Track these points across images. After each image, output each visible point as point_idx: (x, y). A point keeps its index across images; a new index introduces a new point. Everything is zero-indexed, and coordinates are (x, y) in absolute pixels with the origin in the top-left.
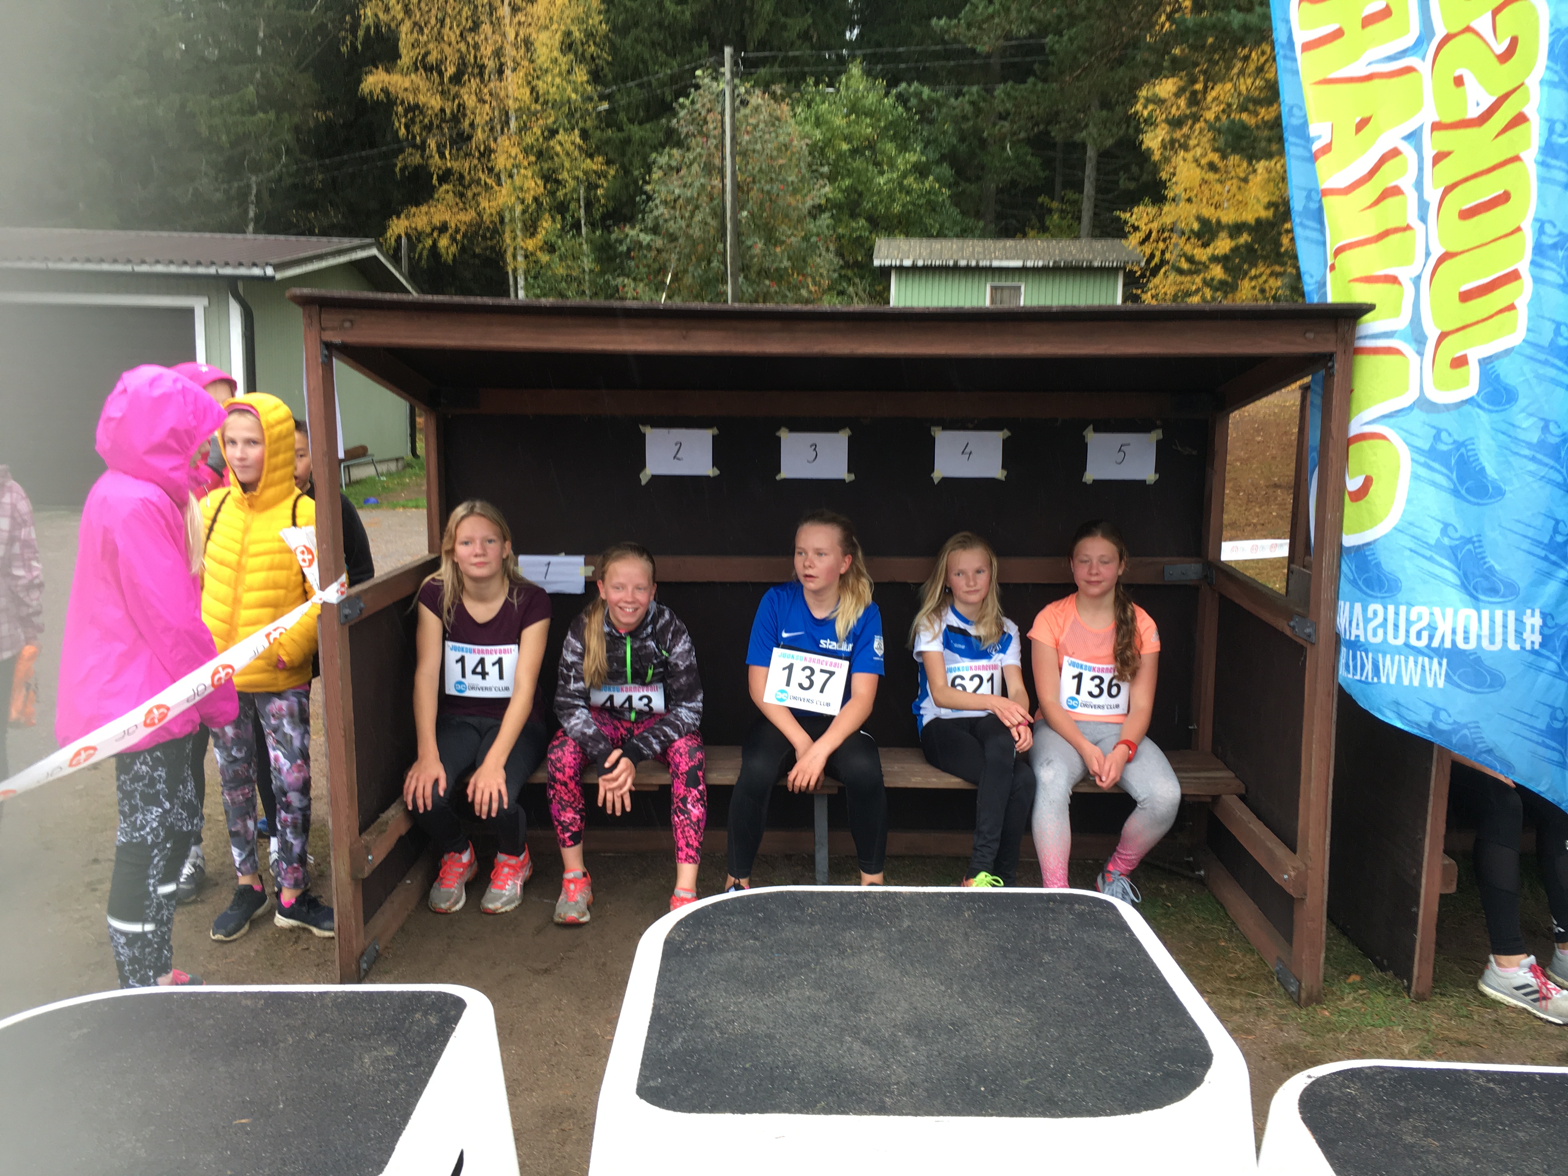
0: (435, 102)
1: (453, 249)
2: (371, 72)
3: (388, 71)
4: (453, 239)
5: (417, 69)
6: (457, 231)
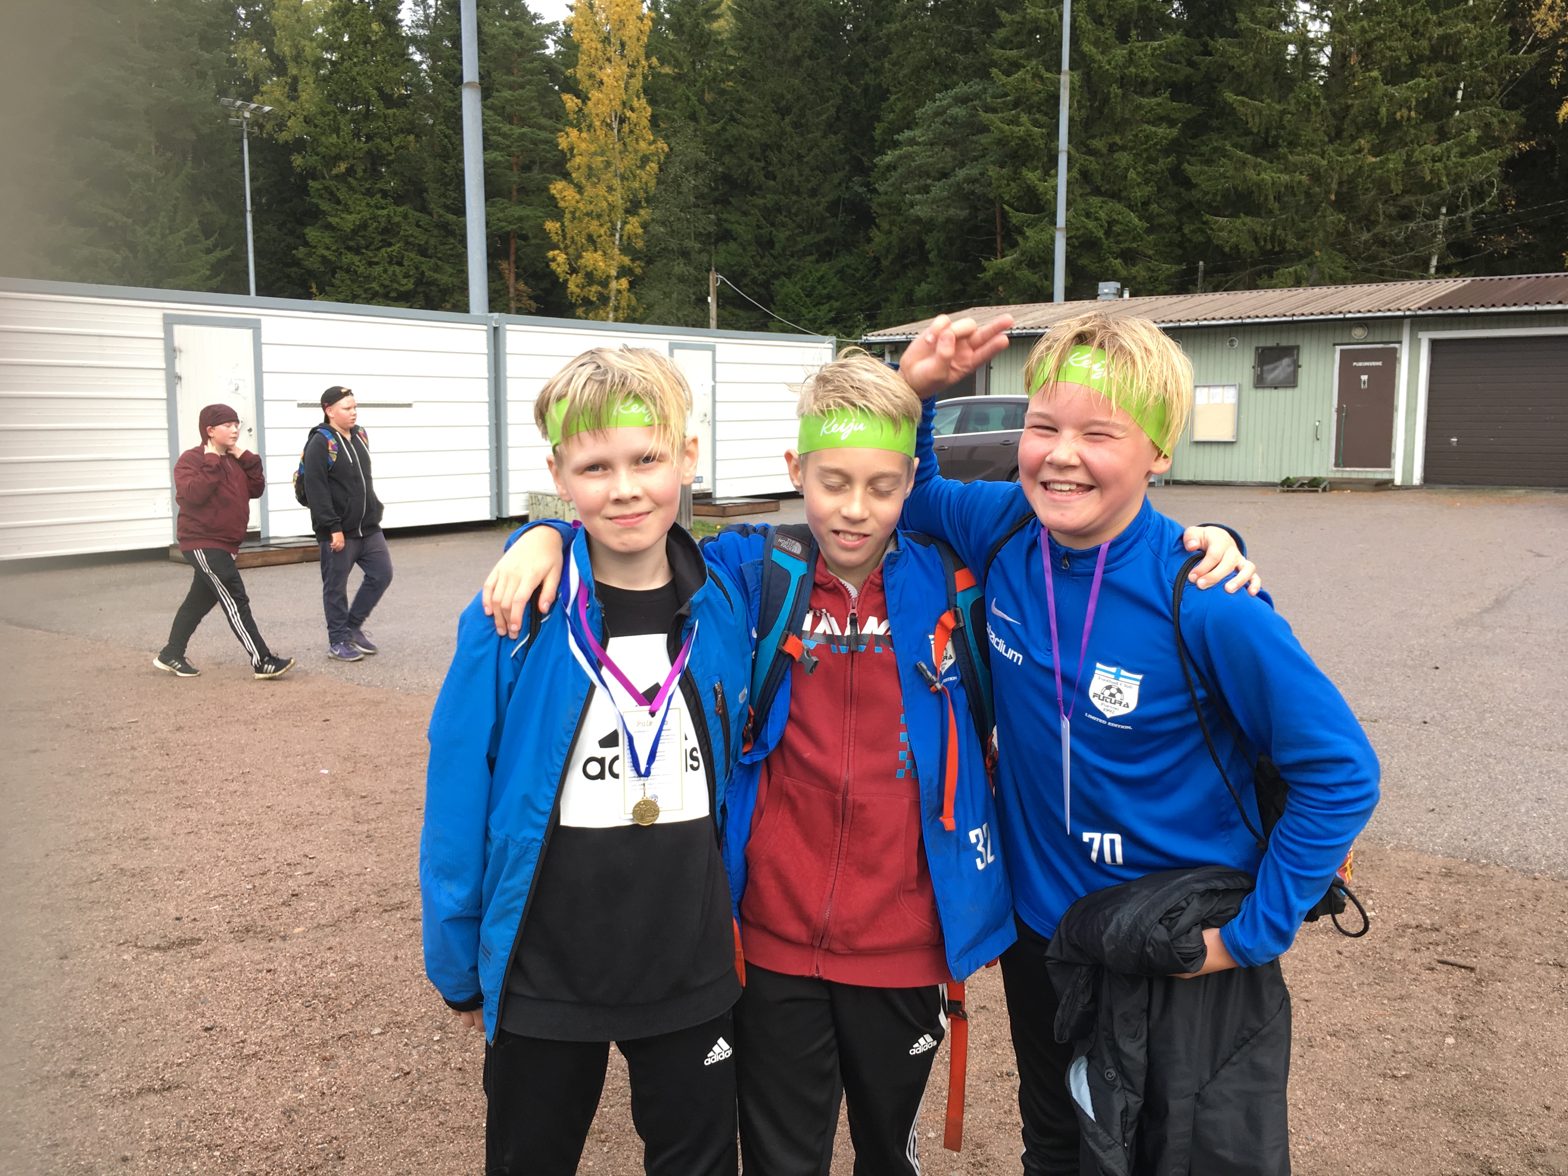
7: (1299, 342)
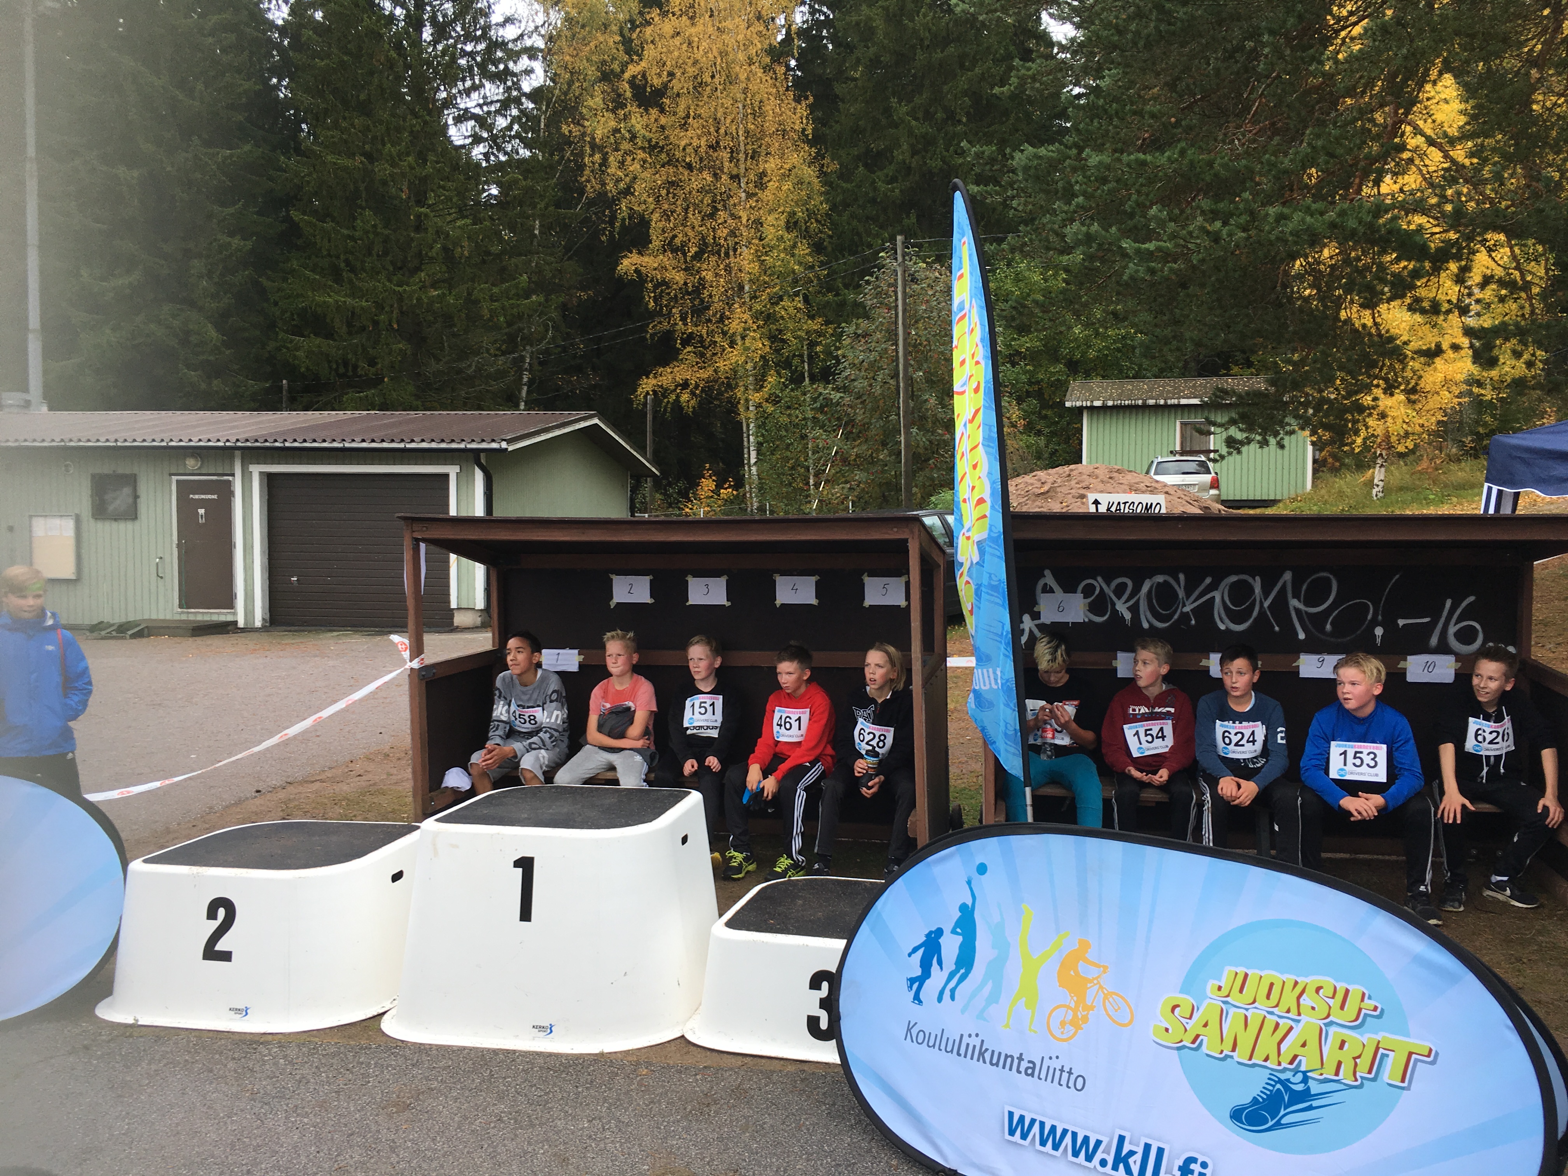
0: (679, 277)
1: (693, 402)
2: (626, 256)
3: (640, 253)
4: (693, 393)
5: (665, 251)
6: (697, 386)
7: (135, 470)
